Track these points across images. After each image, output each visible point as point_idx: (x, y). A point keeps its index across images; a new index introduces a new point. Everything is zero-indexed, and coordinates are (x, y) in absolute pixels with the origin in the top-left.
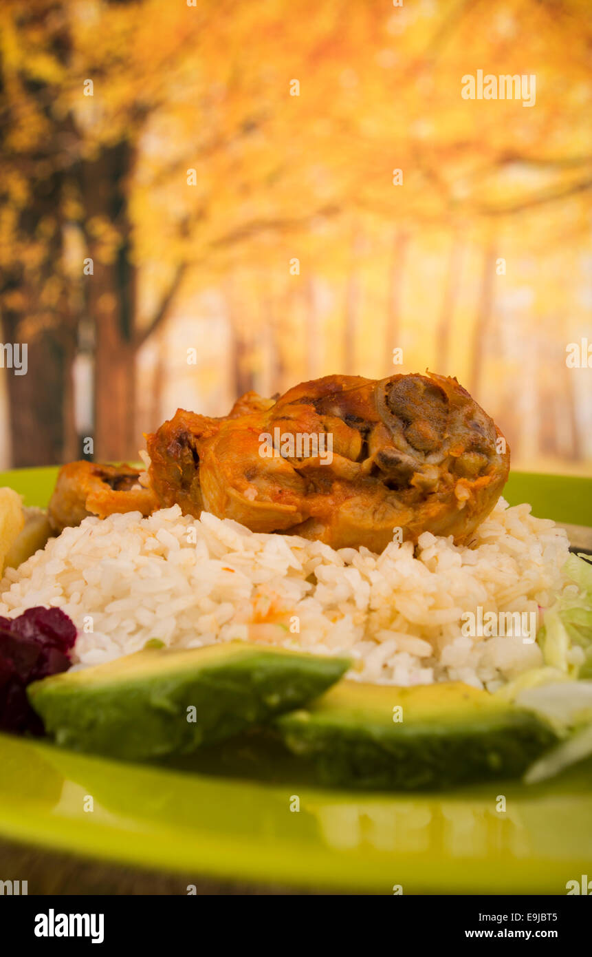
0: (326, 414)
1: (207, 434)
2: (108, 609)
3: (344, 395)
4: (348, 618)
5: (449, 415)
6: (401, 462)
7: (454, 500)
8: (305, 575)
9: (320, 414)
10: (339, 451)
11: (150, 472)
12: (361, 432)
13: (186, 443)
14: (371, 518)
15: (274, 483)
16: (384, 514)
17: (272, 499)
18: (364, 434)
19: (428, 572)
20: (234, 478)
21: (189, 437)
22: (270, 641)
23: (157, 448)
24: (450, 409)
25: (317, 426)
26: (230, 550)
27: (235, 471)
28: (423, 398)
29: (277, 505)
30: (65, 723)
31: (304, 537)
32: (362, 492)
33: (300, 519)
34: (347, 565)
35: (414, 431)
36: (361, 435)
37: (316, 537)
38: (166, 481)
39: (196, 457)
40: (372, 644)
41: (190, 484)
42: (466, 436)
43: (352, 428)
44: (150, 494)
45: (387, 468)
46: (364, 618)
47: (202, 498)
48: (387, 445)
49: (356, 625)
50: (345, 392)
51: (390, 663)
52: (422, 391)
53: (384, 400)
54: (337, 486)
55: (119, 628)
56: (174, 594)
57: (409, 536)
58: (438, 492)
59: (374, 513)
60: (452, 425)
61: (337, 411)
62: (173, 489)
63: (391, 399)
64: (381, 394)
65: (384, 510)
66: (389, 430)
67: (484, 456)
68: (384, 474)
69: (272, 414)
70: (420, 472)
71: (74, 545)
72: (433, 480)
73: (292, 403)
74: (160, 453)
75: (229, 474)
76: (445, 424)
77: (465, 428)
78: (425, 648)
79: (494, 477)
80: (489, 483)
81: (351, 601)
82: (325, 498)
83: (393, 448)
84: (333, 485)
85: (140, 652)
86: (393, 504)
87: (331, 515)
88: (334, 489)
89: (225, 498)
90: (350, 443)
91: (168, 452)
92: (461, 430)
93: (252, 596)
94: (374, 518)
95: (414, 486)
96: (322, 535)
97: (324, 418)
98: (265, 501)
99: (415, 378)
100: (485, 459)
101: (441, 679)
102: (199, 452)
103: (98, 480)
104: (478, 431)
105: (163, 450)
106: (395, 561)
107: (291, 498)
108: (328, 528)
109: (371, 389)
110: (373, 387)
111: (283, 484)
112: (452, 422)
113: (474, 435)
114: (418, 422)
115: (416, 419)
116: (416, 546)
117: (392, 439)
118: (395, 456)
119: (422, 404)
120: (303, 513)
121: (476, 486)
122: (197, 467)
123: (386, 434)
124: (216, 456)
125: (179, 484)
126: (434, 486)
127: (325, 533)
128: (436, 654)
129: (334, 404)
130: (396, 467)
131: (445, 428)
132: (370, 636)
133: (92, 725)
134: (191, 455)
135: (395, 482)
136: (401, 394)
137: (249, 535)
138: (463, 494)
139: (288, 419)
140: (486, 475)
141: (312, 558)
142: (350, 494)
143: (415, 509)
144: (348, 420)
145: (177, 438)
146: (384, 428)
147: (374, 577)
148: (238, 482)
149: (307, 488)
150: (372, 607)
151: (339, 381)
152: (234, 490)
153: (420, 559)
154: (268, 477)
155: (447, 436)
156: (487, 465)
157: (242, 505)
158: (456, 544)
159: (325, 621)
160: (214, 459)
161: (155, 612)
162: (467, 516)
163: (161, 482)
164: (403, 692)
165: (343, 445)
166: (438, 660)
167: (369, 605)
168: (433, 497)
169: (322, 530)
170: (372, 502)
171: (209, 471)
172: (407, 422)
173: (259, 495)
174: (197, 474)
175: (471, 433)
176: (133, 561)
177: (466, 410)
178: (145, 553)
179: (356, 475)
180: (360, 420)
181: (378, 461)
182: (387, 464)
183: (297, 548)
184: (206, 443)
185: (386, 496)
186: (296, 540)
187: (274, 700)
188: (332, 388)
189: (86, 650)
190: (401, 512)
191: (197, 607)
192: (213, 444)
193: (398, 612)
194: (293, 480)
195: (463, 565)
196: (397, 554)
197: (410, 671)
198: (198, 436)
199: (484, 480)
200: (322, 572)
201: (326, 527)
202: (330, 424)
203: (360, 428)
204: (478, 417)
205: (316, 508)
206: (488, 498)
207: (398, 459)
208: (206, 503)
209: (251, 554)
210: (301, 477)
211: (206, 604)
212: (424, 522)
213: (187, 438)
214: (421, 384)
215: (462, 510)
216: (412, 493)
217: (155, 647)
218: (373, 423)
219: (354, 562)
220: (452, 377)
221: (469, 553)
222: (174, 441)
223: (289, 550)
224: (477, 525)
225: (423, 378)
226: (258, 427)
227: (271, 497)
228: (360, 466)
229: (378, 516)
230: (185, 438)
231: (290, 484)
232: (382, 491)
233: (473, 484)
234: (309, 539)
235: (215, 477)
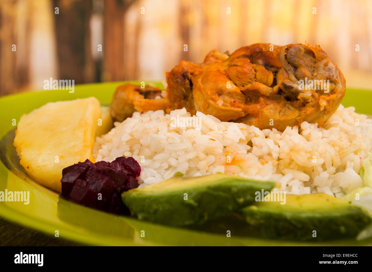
0: (255, 63)
1: (197, 73)
2: (155, 158)
3: (264, 54)
4: (270, 163)
5: (316, 64)
6: (293, 88)
7: (318, 106)
8: (247, 142)
9: (252, 63)
10: (262, 81)
11: (167, 90)
12: (273, 72)
13: (187, 77)
14: (278, 115)
15: (231, 97)
16: (284, 113)
17: (230, 105)
18: (274, 74)
19: (306, 141)
20: (212, 95)
21: (188, 75)
22: (234, 174)
23: (172, 79)
24: (317, 61)
25: (251, 70)
26: (211, 130)
27: (212, 91)
28: (303, 56)
29: (232, 108)
30: (142, 211)
31: (245, 123)
32: (274, 102)
33: (243, 115)
34: (266, 137)
35: (299, 72)
36: (273, 74)
37: (251, 123)
38: (175, 95)
39: (191, 84)
40: (280, 175)
41: (188, 97)
42: (325, 74)
43: (269, 70)
44: (166, 101)
45: (286, 90)
46: (277, 163)
47: (194, 104)
48: (286, 79)
49: (274, 166)
50: (264, 52)
51: (290, 184)
52: (303, 52)
53: (284, 57)
54: (262, 99)
55: (160, 167)
56: (186, 151)
57: (296, 123)
58: (311, 102)
59: (280, 112)
60: (318, 69)
61: (260, 62)
62: (179, 99)
63: (288, 57)
64: (283, 54)
65: (285, 111)
66: (287, 72)
67: (333, 84)
68: (284, 93)
69: (228, 63)
70: (302, 93)
71: (134, 127)
72: (309, 96)
73: (238, 58)
74: (173, 82)
75: (209, 93)
76: (314, 69)
77: (324, 71)
78: (306, 178)
79: (338, 94)
80: (336, 98)
81: (270, 154)
82: (256, 105)
83: (289, 81)
84: (260, 98)
85: (172, 178)
86: (288, 108)
87: (259, 113)
88: (260, 100)
89: (207, 105)
90: (267, 78)
91: (177, 82)
92: (322, 72)
93: (223, 152)
94: (279, 115)
95: (299, 99)
96: (254, 122)
97: (254, 65)
98: (227, 106)
99: (300, 46)
100: (334, 86)
101: (313, 192)
102: (193, 81)
103: (137, 93)
104: (330, 72)
105: (175, 80)
106: (290, 135)
107: (240, 105)
108: (257, 119)
109: (278, 51)
110: (279, 50)
111: (235, 98)
112: (317, 68)
113: (328, 74)
114: (301, 68)
115: (300, 66)
116: (299, 128)
117: (289, 76)
118: (290, 85)
119: (303, 59)
120: (245, 112)
121: (329, 99)
122: (191, 89)
123: (285, 74)
124: (202, 84)
125: (183, 97)
126: (309, 99)
127: (256, 121)
128: (311, 180)
129: (259, 58)
130: (291, 90)
131: (314, 70)
132: (279, 171)
133: (156, 212)
134: (189, 83)
135: (289, 97)
136: (293, 54)
137: (220, 123)
138: (323, 103)
139: (237, 66)
140: (334, 94)
141: (250, 134)
142: (268, 103)
143: (300, 110)
144: (266, 66)
145: (182, 75)
146: (284, 71)
147: (281, 143)
148: (214, 97)
149: (247, 100)
150: (280, 157)
151: (261, 46)
152: (212, 101)
153: (301, 135)
154: (228, 95)
155: (315, 74)
156: (335, 88)
157: (215, 108)
158: (318, 127)
159: (259, 164)
160: (202, 86)
161: (178, 160)
162: (324, 114)
163: (173, 96)
164: (298, 197)
165: (264, 79)
166: (312, 183)
167: (278, 157)
168: (309, 105)
169: (254, 120)
170: (279, 107)
171: (198, 92)
172: (296, 68)
173: (224, 103)
174: (192, 92)
175: (327, 73)
176: (165, 135)
177: (324, 61)
178: (169, 131)
179: (271, 93)
180: (272, 66)
181: (282, 87)
182: (286, 89)
183: (242, 129)
184: (196, 77)
185: (286, 104)
186: (242, 125)
187: (241, 200)
188: (257, 50)
189: (146, 177)
190: (293, 112)
191: (197, 157)
192: (201, 78)
193: (293, 160)
194: (240, 96)
195: (323, 138)
196: (291, 132)
197: (299, 188)
198: (192, 74)
199: (333, 96)
200: (255, 141)
201: (256, 119)
202: (258, 68)
203: (272, 71)
204: (331, 65)
205: (251, 109)
206: (335, 105)
207: (292, 86)
208: (197, 107)
209: (222, 132)
210: (243, 95)
211: (202, 155)
212: (304, 116)
213: (187, 75)
214: (303, 49)
215: (323, 110)
216: (298, 103)
217: (179, 175)
218: (279, 68)
219: (270, 136)
220: (318, 45)
221: (325, 131)
222: (180, 76)
223: (239, 129)
224: (329, 118)
225: (304, 46)
226: (222, 70)
227: (230, 104)
228: (273, 89)
229: (281, 114)
230: (186, 75)
231: (238, 98)
232: (283, 102)
233: (328, 98)
234: (248, 125)
235: (202, 94)
